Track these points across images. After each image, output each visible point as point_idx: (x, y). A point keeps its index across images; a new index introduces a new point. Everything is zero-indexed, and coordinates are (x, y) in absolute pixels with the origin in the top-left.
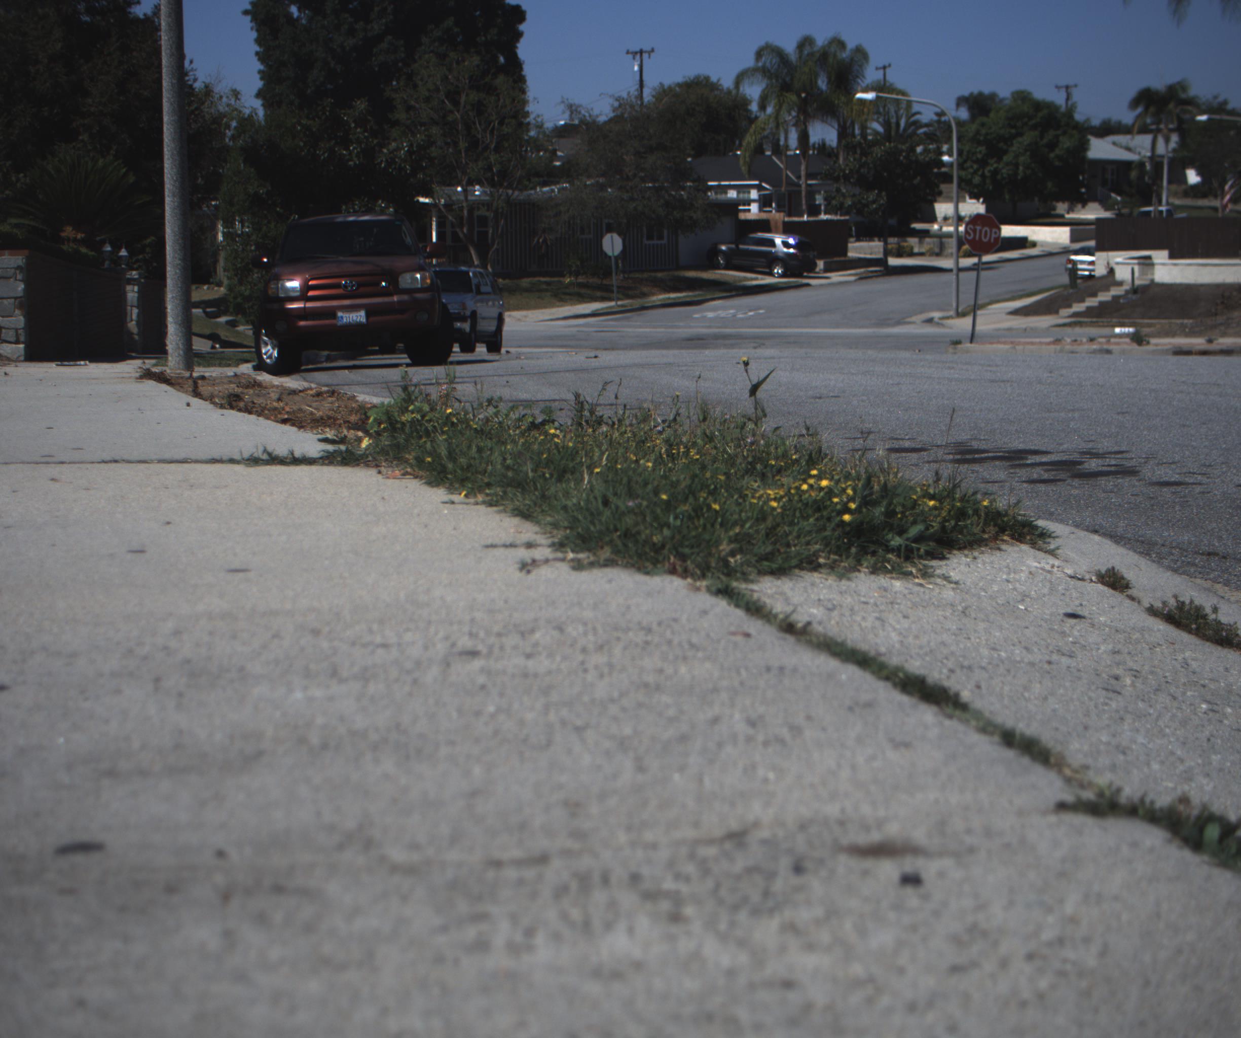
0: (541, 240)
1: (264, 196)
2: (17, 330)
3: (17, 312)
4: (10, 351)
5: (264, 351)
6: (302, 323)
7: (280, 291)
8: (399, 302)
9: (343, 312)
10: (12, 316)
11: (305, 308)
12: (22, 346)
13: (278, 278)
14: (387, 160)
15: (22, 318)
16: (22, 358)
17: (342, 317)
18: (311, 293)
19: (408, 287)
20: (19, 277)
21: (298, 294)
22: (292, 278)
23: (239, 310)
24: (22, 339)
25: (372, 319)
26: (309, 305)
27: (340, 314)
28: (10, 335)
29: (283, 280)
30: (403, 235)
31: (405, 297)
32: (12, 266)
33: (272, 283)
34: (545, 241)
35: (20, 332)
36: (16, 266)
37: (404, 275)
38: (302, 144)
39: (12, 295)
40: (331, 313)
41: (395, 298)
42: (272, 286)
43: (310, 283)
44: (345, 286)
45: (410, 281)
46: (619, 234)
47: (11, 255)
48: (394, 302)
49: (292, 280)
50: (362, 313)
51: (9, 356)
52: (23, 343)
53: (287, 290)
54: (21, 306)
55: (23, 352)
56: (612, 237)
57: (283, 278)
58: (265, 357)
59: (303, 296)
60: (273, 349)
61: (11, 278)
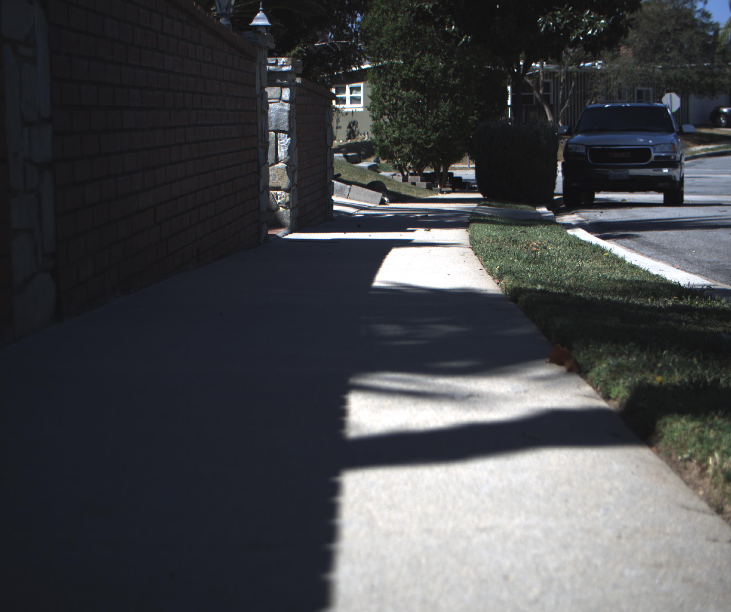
56: (671, 96)
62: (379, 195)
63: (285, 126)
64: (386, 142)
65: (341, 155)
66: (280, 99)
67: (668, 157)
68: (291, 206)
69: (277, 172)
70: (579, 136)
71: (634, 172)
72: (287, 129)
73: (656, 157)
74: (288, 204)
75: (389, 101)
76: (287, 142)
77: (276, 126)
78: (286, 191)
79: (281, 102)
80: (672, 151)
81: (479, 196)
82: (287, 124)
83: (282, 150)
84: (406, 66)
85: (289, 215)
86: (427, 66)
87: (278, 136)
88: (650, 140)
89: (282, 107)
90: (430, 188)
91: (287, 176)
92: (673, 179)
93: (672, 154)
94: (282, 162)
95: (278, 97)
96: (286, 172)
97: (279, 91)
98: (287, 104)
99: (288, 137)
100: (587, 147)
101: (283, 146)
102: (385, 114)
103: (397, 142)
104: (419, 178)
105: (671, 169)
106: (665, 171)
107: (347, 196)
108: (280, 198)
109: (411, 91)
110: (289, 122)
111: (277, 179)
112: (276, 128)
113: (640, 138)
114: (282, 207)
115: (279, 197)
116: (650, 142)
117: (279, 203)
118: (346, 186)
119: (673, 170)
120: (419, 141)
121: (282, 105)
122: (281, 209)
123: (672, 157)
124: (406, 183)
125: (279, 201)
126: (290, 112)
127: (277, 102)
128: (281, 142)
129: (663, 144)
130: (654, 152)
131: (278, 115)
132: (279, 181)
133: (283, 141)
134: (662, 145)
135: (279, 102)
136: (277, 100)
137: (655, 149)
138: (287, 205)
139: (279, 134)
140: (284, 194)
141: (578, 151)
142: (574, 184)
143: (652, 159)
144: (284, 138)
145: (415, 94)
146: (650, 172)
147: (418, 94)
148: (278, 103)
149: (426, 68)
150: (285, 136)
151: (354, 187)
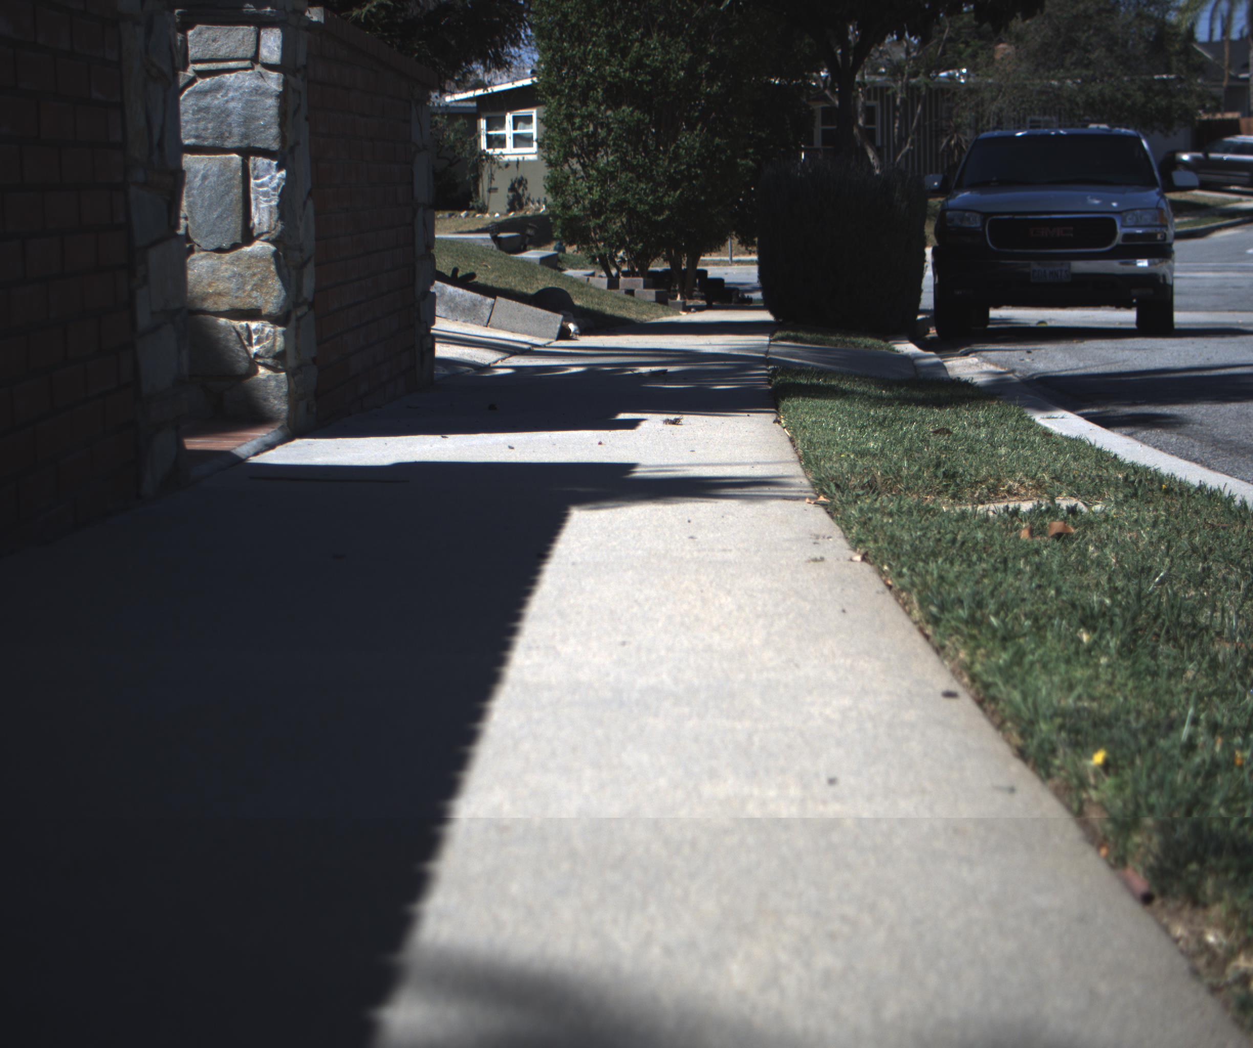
0: (953, 142)
23: (572, 233)
34: (958, 144)
62: (556, 319)
63: (270, 137)
64: (576, 210)
65: (487, 236)
66: (255, 59)
67: (1151, 236)
68: (291, 362)
69: (249, 268)
70: (966, 194)
71: (1080, 266)
72: (275, 146)
73: (1127, 237)
74: (280, 357)
75: (580, 128)
76: (276, 181)
77: (245, 136)
78: (275, 320)
79: (258, 68)
80: (1158, 223)
81: (765, 316)
82: (274, 130)
83: (264, 205)
84: (614, 57)
85: (285, 389)
86: (656, 57)
87: (251, 166)
88: (1114, 201)
89: (260, 82)
90: (662, 300)
91: (276, 278)
92: (1161, 281)
93: (1158, 229)
94: (262, 238)
95: (250, 54)
96: (273, 268)
97: (253, 37)
98: (274, 74)
99: (279, 168)
100: (985, 215)
101: (265, 194)
102: (573, 155)
103: (597, 209)
104: (640, 280)
105: (1157, 260)
106: (1143, 263)
107: (486, 321)
108: (259, 341)
109: (624, 108)
110: (282, 125)
111: (249, 288)
112: (245, 143)
113: (1092, 198)
114: (265, 365)
115: (255, 337)
116: (1114, 204)
117: (256, 355)
118: (485, 300)
119: (1161, 262)
120: (641, 208)
121: (262, 75)
122: (262, 370)
123: (1159, 237)
124: (613, 291)
125: (255, 349)
126: (282, 97)
127: (246, 69)
128: (259, 181)
129: (1140, 209)
130: (1123, 226)
131: (249, 104)
132: (255, 294)
133: (266, 179)
134: (1138, 212)
135: (252, 68)
136: (247, 64)
137: (1123, 220)
138: (279, 360)
139: (252, 158)
140: (269, 329)
141: (966, 224)
142: (958, 293)
143: (1118, 240)
144: (267, 171)
145: (632, 112)
146: (1114, 266)
147: (637, 114)
148: (249, 72)
149: (653, 61)
150: (269, 165)
151: (501, 301)
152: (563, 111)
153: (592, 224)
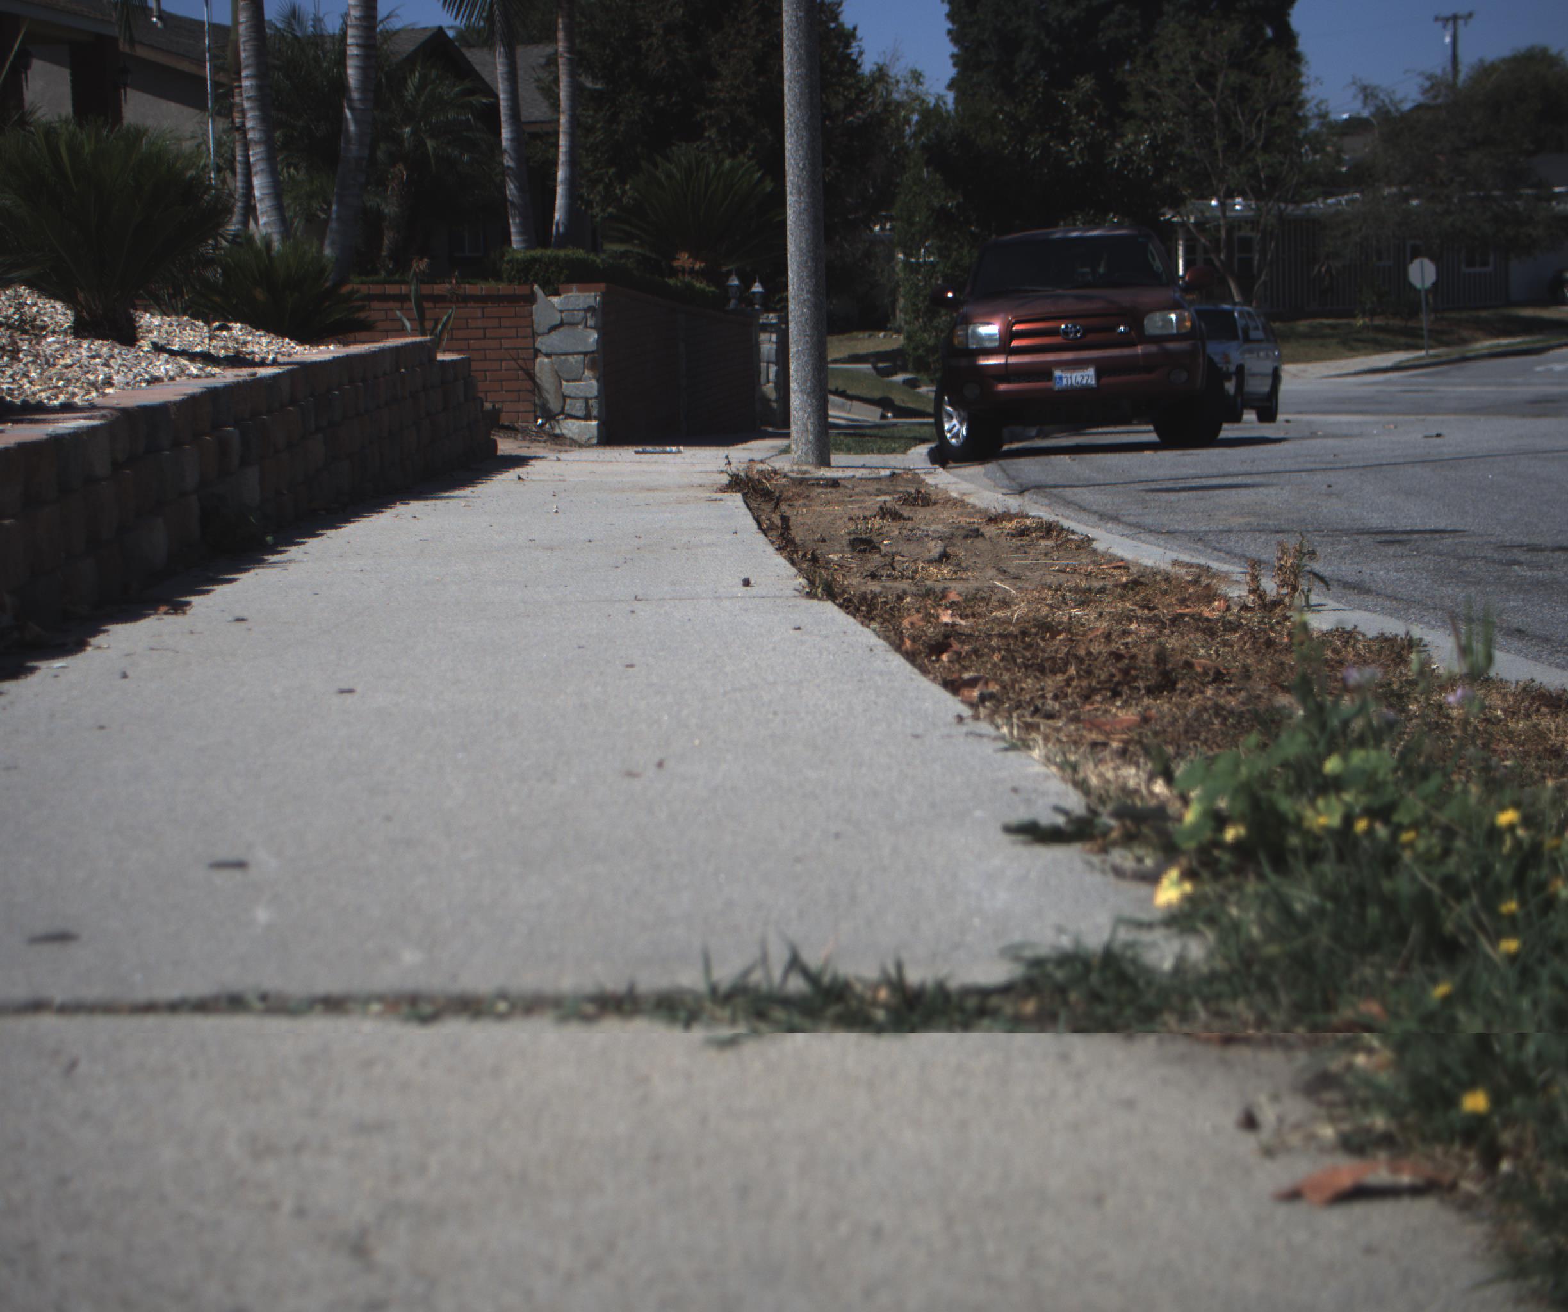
0: (1323, 269)
1: (954, 210)
2: (587, 400)
3: (587, 373)
4: (576, 431)
5: (947, 427)
6: (1002, 387)
7: (970, 341)
8: (1145, 355)
9: (1062, 371)
10: (580, 380)
11: (1006, 364)
12: (594, 423)
13: (967, 321)
14: (1121, 160)
15: (594, 383)
16: (594, 441)
17: (1061, 378)
18: (1015, 343)
19: (1158, 332)
20: (591, 322)
21: (996, 344)
22: (987, 320)
23: (921, 366)
24: (595, 412)
25: (1104, 380)
26: (1013, 360)
27: (1057, 373)
28: (578, 408)
29: (976, 323)
30: (1150, 257)
31: (1153, 348)
32: (581, 307)
33: (959, 328)
34: (1329, 270)
35: (591, 402)
36: (586, 307)
37: (1151, 315)
38: (1005, 139)
39: (581, 349)
40: (1045, 373)
41: (1139, 350)
42: (959, 333)
43: (1014, 328)
44: (1066, 332)
45: (1160, 324)
46: (1432, 259)
47: (580, 290)
48: (1137, 356)
49: (989, 324)
50: (1091, 371)
51: (576, 437)
52: (595, 418)
53: (980, 338)
54: (592, 366)
55: (595, 432)
56: (1422, 263)
57: (976, 321)
58: (948, 435)
59: (1004, 346)
60: (961, 424)
61: (577, 324)
62: (881, 411)
63: (773, 358)
65: (869, 366)
66: (770, 341)
94: (771, 382)
97: (769, 336)
107: (848, 411)
118: (847, 402)
139: (769, 364)
151: (856, 403)
152: (912, 292)
153: (931, 360)
